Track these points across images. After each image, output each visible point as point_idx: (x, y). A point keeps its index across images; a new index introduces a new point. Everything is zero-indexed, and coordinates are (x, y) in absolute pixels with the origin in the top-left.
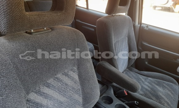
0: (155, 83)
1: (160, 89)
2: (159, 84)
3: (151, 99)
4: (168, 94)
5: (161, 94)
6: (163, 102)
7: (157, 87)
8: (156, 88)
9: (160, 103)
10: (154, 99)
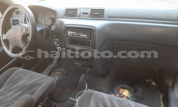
0: (12, 86)
1: (22, 82)
2: (14, 82)
3: (34, 92)
4: (30, 77)
5: (30, 82)
6: (40, 82)
7: (18, 84)
8: (20, 85)
9: (40, 84)
10: (35, 89)
